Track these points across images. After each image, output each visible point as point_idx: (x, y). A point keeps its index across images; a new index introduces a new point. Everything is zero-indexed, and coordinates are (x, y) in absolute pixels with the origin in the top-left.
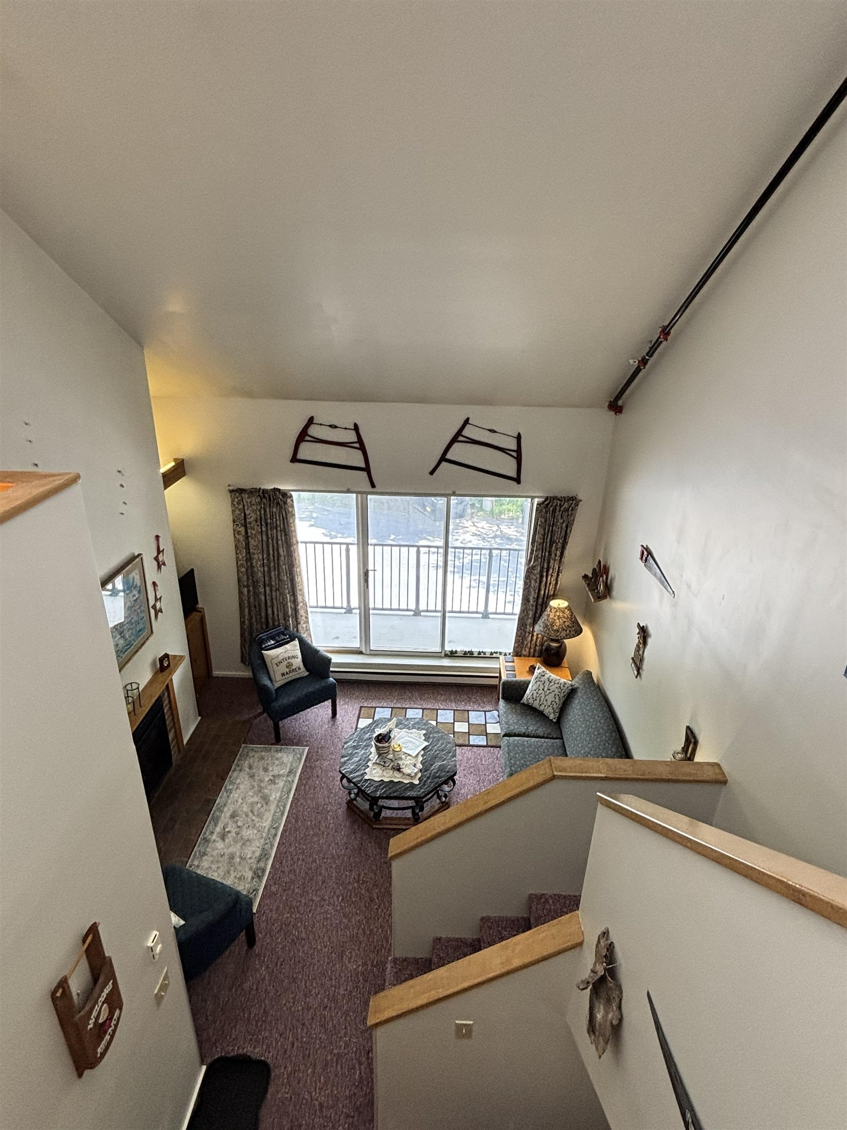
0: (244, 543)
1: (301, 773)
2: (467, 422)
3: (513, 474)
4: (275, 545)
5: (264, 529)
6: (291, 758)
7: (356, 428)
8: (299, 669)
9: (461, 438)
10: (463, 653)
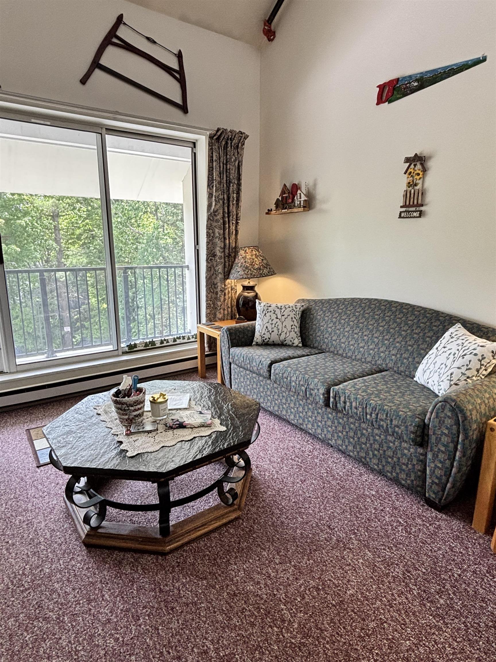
2: (120, 20)
3: (179, 101)
9: (115, 40)
10: (144, 345)
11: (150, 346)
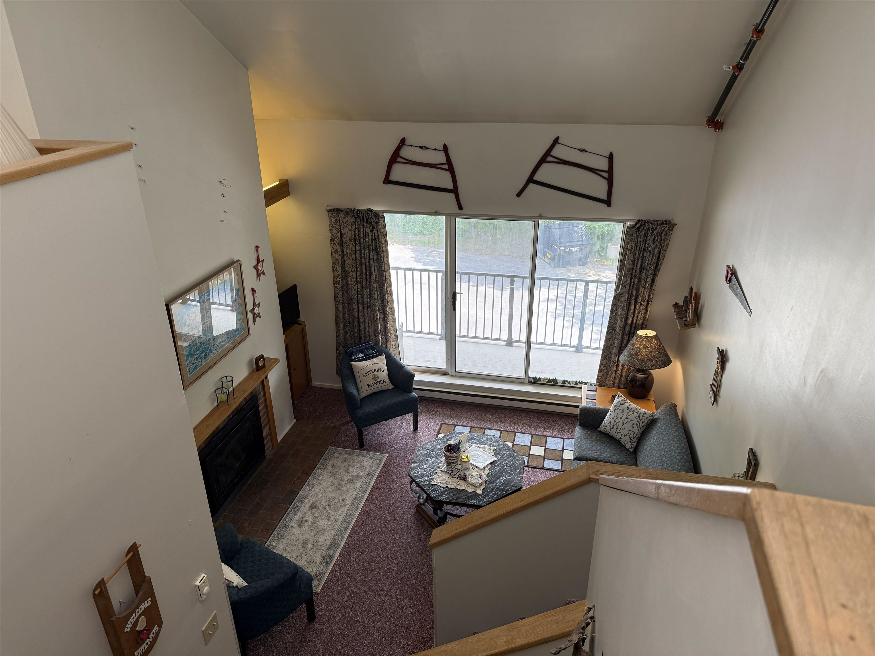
0: (340, 261)
1: (378, 477)
2: (556, 141)
3: (604, 196)
4: (368, 264)
5: (358, 248)
6: (371, 462)
7: (446, 149)
8: (384, 381)
9: (550, 158)
10: (547, 381)
11: (553, 383)
